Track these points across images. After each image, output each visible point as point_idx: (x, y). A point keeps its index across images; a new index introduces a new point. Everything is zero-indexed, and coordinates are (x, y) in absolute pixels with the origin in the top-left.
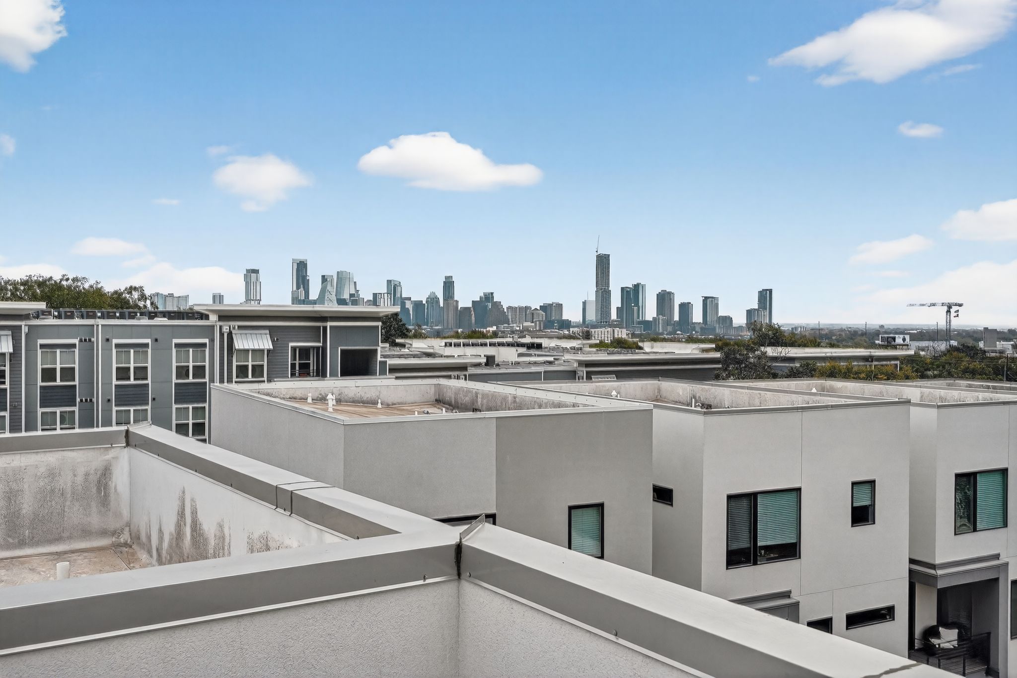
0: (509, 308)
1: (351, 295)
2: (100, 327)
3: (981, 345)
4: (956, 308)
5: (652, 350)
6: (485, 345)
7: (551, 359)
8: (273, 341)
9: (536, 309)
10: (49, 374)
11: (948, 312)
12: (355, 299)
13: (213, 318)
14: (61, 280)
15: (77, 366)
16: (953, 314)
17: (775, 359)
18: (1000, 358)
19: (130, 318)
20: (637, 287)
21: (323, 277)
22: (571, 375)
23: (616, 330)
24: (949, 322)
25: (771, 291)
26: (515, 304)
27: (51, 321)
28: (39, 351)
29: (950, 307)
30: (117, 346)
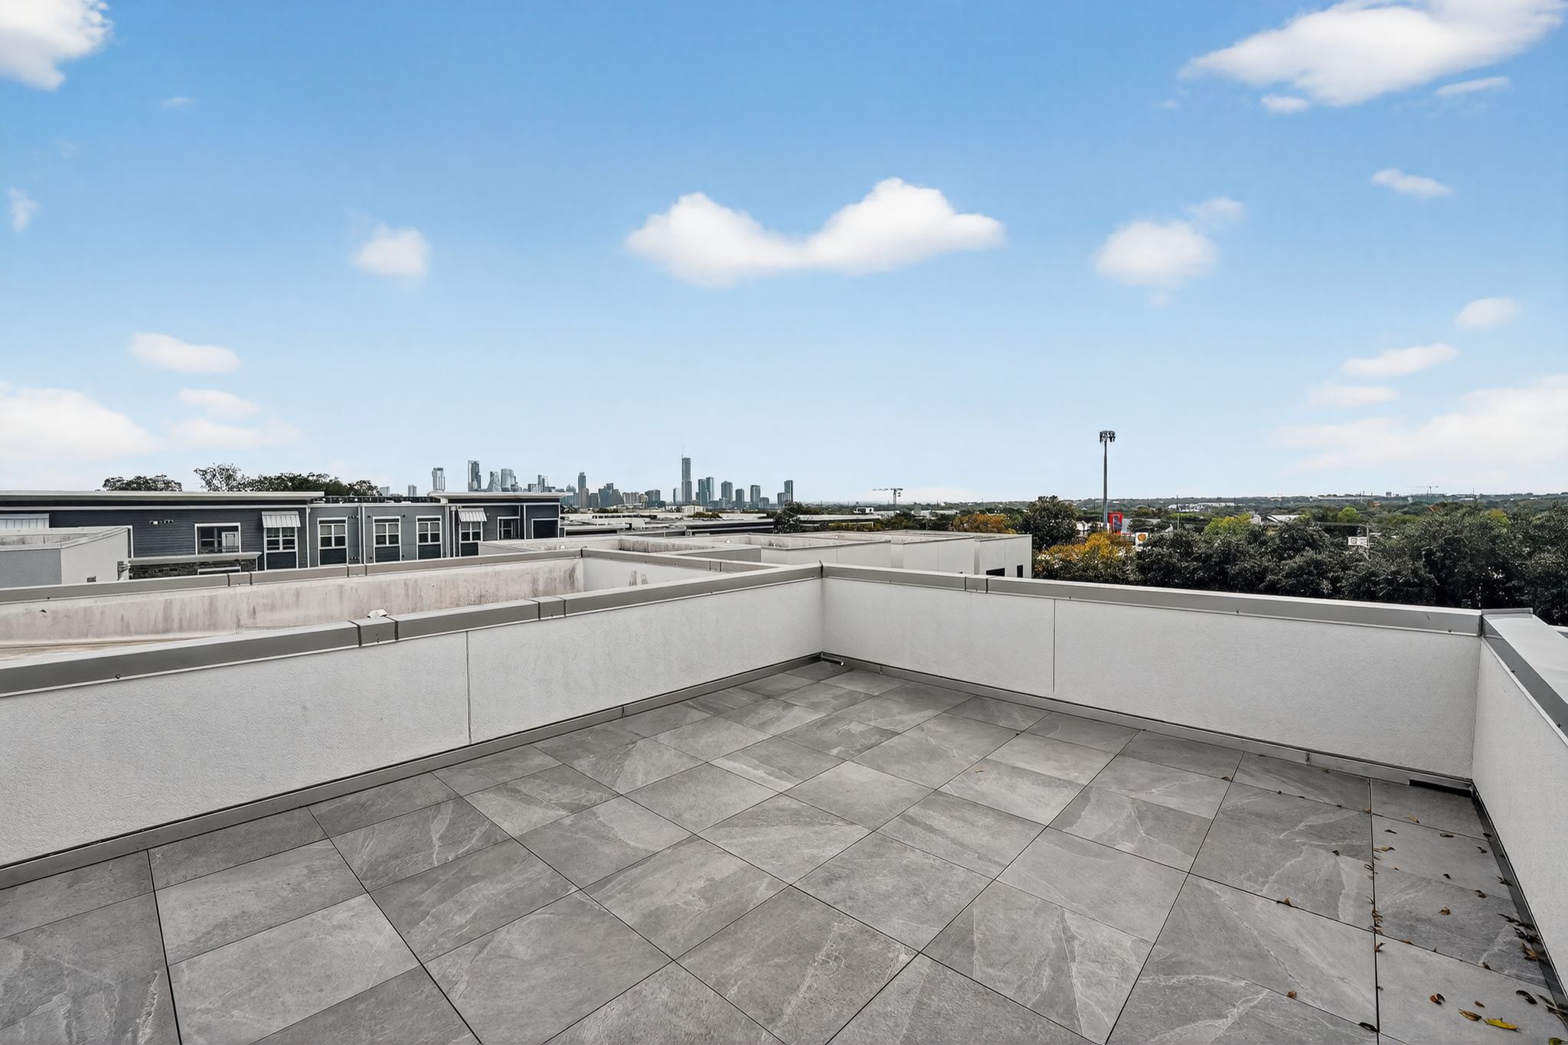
0: (624, 493)
1: (512, 486)
2: (363, 509)
3: (913, 512)
4: (899, 491)
5: (727, 518)
6: (619, 517)
7: (667, 525)
8: (487, 516)
9: (642, 494)
10: (326, 541)
11: (895, 493)
12: (514, 488)
13: (444, 502)
14: (308, 476)
15: (346, 535)
16: (897, 495)
17: (805, 522)
18: (924, 519)
19: (380, 502)
20: (708, 479)
21: (491, 473)
22: (683, 534)
23: (696, 507)
24: (895, 500)
25: (792, 481)
26: (629, 491)
27: (323, 505)
28: (319, 526)
29: (895, 490)
30: (376, 521)
